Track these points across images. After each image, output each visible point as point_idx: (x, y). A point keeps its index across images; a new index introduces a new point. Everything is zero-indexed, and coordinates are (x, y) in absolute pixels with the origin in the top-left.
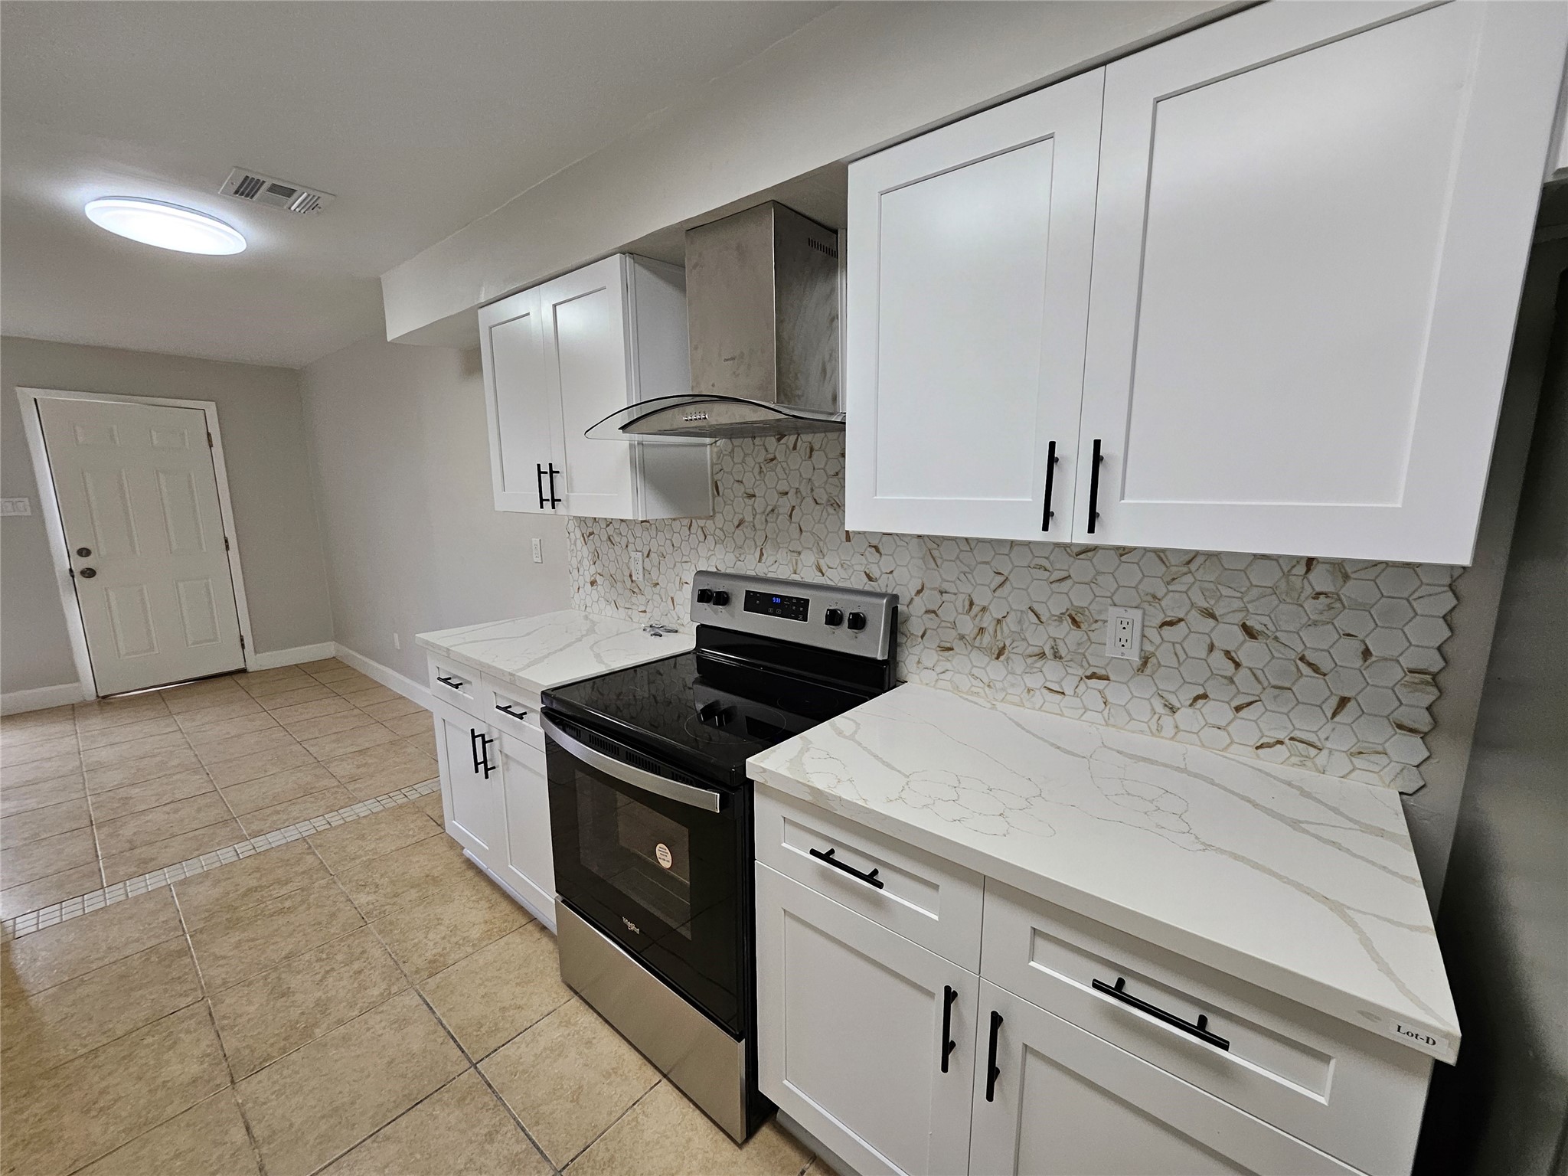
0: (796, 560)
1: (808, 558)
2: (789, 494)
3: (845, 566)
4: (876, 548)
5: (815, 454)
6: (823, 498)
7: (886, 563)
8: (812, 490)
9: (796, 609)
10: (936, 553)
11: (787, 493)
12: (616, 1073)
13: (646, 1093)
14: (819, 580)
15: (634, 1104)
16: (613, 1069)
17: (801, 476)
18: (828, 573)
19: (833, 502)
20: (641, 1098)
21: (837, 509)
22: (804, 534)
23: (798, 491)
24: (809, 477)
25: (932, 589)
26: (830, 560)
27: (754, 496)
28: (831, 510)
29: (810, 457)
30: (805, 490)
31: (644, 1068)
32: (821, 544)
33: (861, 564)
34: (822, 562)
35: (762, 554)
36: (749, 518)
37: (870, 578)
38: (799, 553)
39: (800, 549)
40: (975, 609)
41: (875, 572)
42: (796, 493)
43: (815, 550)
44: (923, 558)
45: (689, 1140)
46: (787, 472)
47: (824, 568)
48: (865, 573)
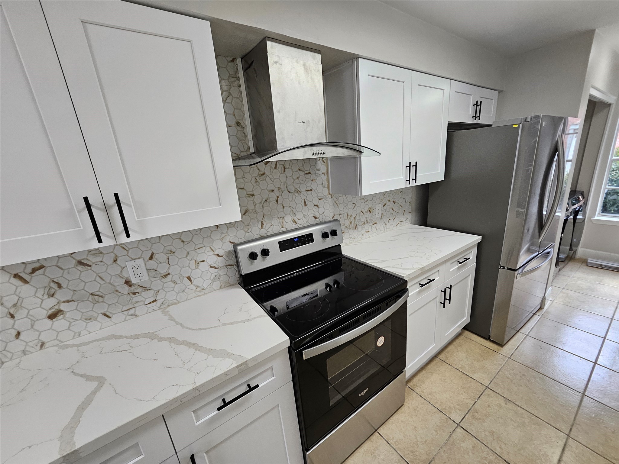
0: (282, 221)
1: (288, 219)
2: (275, 191)
3: (306, 216)
4: (317, 206)
5: (287, 170)
6: (292, 189)
7: (321, 210)
8: (287, 187)
9: (308, 239)
10: (337, 202)
11: (273, 191)
12: (374, 453)
13: (384, 438)
14: (295, 226)
15: (388, 443)
16: (371, 455)
17: (280, 181)
18: (298, 222)
19: (298, 191)
20: (386, 440)
21: (300, 193)
22: (285, 208)
23: (279, 188)
24: (285, 181)
25: (337, 215)
26: (299, 216)
27: (253, 195)
28: (297, 194)
29: (284, 171)
30: (283, 187)
31: (372, 439)
32: (294, 210)
33: (312, 214)
34: (296, 219)
35: (262, 224)
36: (251, 207)
37: (315, 218)
38: (284, 217)
39: (284, 215)
40: (349, 216)
41: (317, 215)
42: (279, 189)
43: (291, 214)
44: (333, 205)
45: (402, 421)
46: (273, 180)
47: (297, 221)
48: (314, 216)
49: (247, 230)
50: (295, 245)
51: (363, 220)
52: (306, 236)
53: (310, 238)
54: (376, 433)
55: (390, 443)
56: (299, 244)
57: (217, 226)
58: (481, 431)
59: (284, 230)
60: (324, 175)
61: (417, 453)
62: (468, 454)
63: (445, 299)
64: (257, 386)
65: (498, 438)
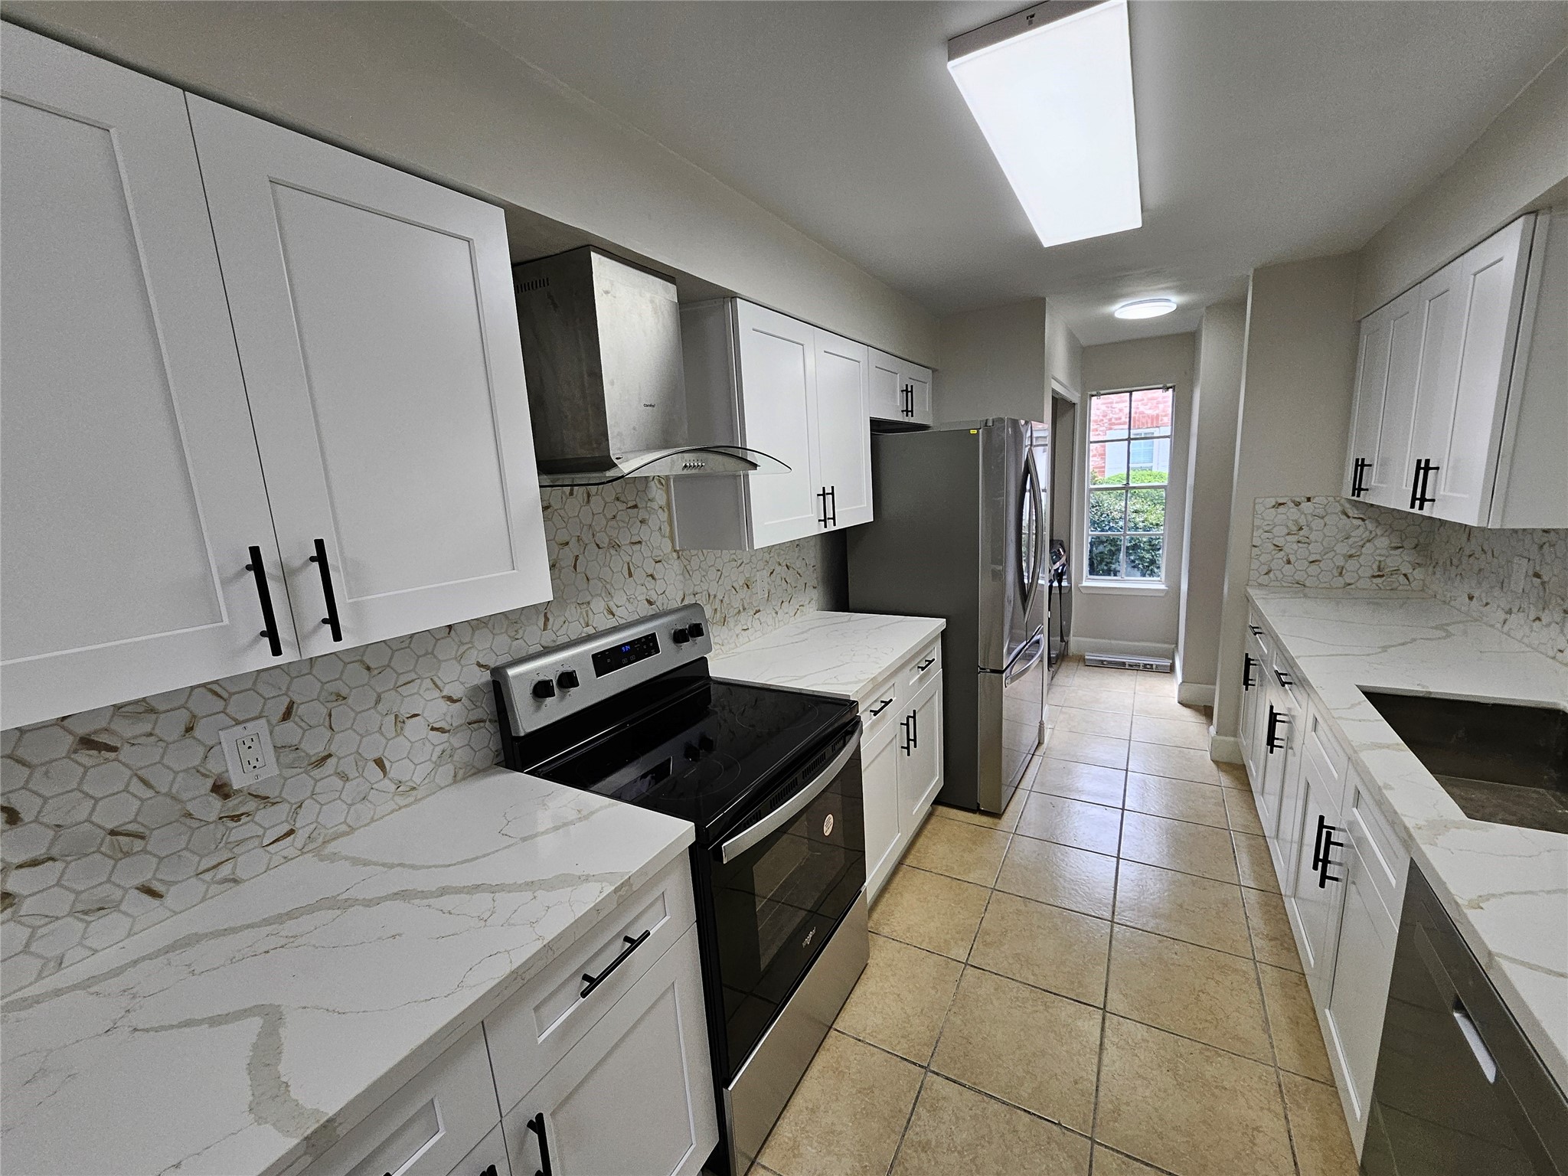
0: (587, 612)
1: (598, 605)
2: (570, 544)
3: (631, 600)
4: (652, 576)
5: (593, 499)
6: (605, 543)
7: (660, 586)
8: (593, 535)
9: (645, 646)
10: (688, 567)
11: (567, 543)
12: (837, 1069)
13: (848, 1036)
14: (612, 623)
15: (860, 1040)
16: (834, 1073)
17: (581, 522)
18: (618, 612)
19: (614, 543)
20: (853, 1038)
21: (618, 549)
22: (591, 582)
23: (579, 539)
24: (589, 523)
25: (690, 595)
26: (620, 598)
28: (613, 552)
29: (588, 501)
30: (586, 537)
31: (827, 1047)
32: (608, 586)
33: (643, 594)
34: (611, 604)
35: (547, 619)
37: (650, 603)
38: (589, 603)
39: (589, 598)
40: (712, 597)
41: (654, 597)
42: (578, 540)
43: (603, 595)
44: (683, 574)
45: (872, 994)
46: (566, 520)
47: (614, 609)
48: (647, 600)
49: (514, 633)
50: (625, 661)
51: (737, 604)
52: (643, 640)
53: (651, 644)
54: (833, 1033)
55: (861, 1038)
56: (633, 658)
57: (450, 627)
58: (1001, 959)
59: (591, 630)
60: (663, 510)
61: (912, 1036)
62: (992, 1003)
63: (909, 740)
64: (647, 934)
65: (1027, 961)
